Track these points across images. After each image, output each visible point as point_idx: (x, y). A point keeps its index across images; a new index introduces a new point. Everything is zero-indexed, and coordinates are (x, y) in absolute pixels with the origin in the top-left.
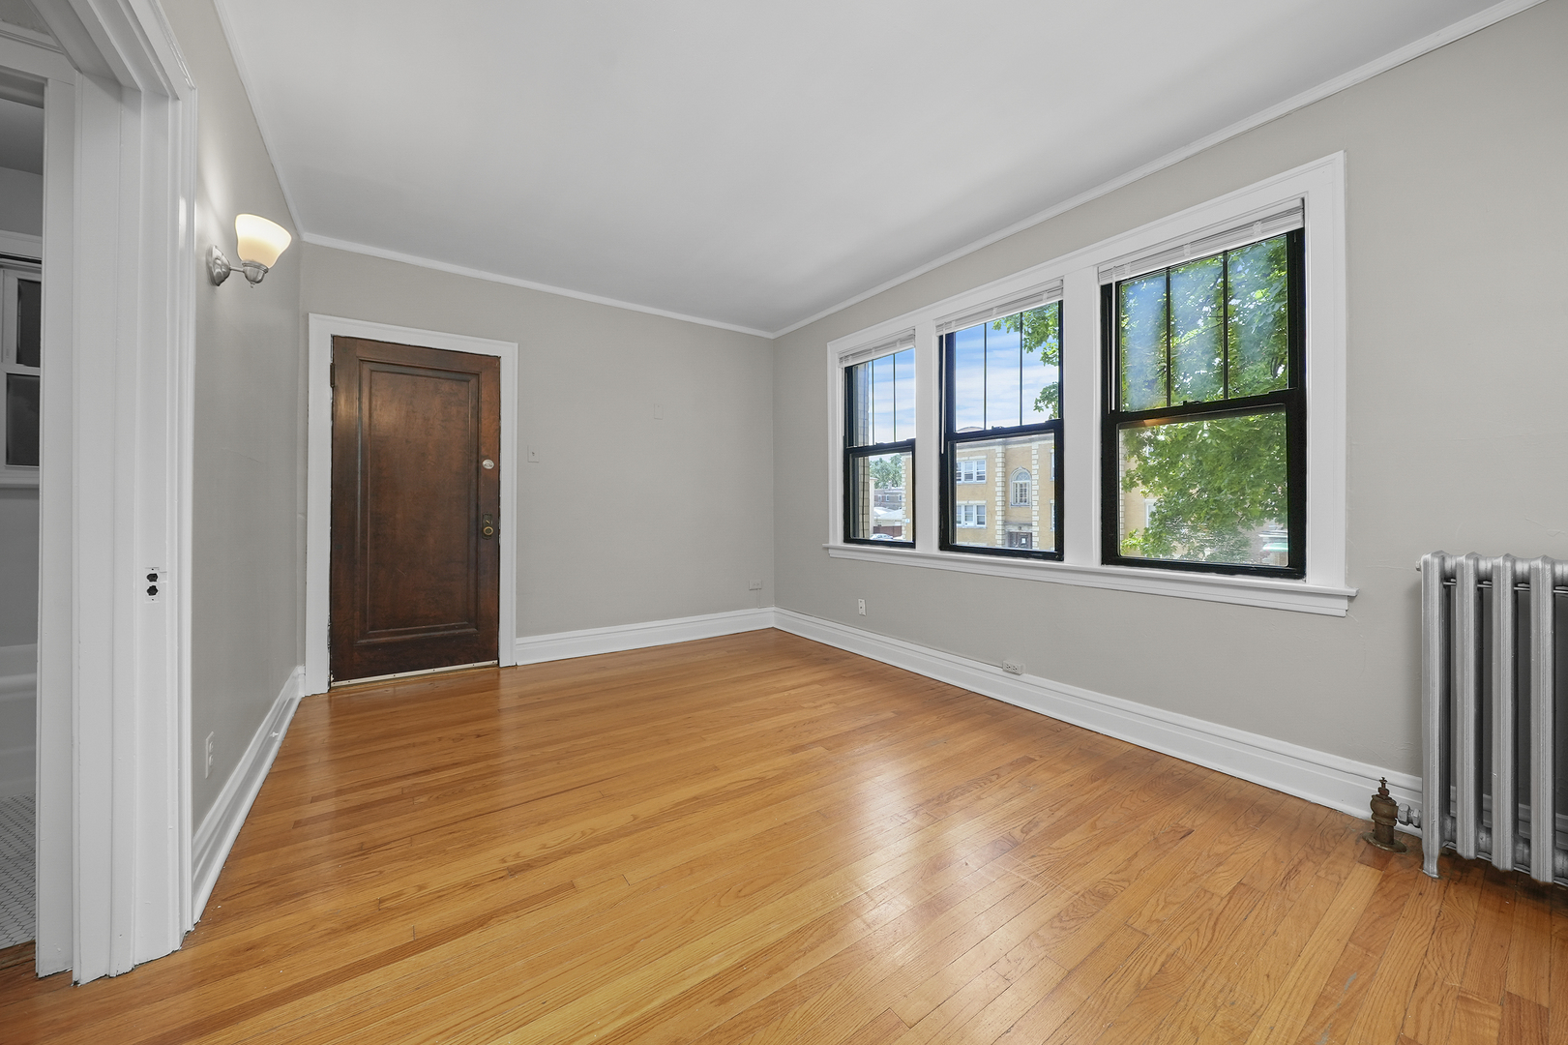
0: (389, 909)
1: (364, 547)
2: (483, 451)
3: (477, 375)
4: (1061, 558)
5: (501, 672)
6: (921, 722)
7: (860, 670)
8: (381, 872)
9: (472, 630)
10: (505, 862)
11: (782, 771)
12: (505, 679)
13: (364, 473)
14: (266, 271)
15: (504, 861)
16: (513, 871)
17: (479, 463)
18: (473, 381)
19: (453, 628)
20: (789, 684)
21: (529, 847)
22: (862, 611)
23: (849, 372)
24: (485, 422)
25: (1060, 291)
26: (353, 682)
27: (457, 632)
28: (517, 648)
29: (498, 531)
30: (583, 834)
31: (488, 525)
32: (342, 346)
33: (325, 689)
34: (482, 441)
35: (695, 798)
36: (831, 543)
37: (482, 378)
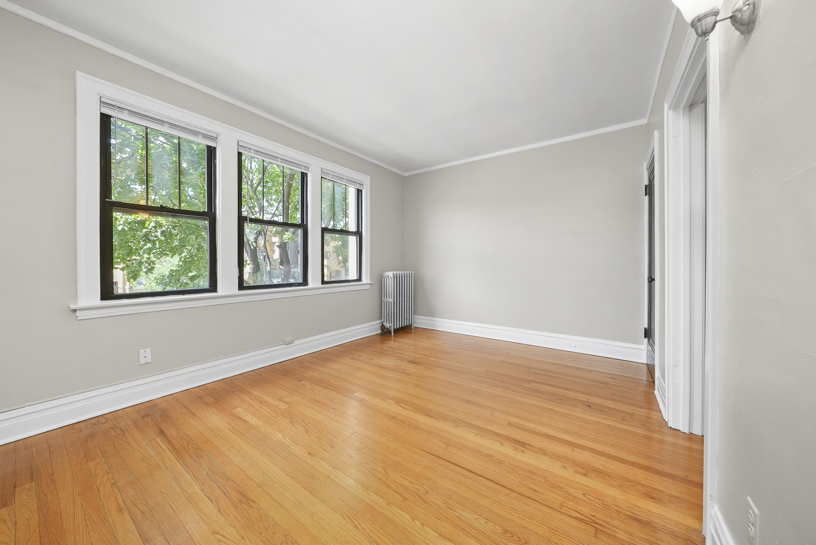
0: (582, 468)
8: (584, 494)
10: (522, 450)
15: (523, 452)
16: (523, 444)
21: (508, 449)
30: (482, 437)
35: (427, 415)
36: (81, 304)
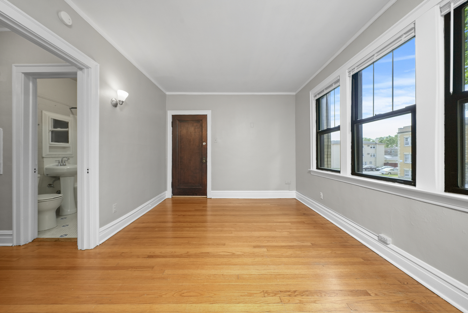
1: (178, 165)
2: (203, 141)
3: (202, 120)
4: (415, 185)
5: (208, 199)
6: (320, 252)
7: (314, 221)
9: (201, 187)
11: (242, 253)
12: (208, 201)
13: (178, 147)
14: (123, 102)
17: (202, 143)
18: (201, 122)
19: (197, 186)
20: (280, 220)
21: (157, 251)
22: (322, 197)
23: (318, 102)
24: (204, 133)
25: (413, 30)
26: (176, 196)
27: (197, 187)
28: (211, 193)
29: (206, 161)
31: (204, 160)
32: (174, 117)
33: (171, 197)
34: (203, 138)
36: (311, 169)
37: (203, 121)
